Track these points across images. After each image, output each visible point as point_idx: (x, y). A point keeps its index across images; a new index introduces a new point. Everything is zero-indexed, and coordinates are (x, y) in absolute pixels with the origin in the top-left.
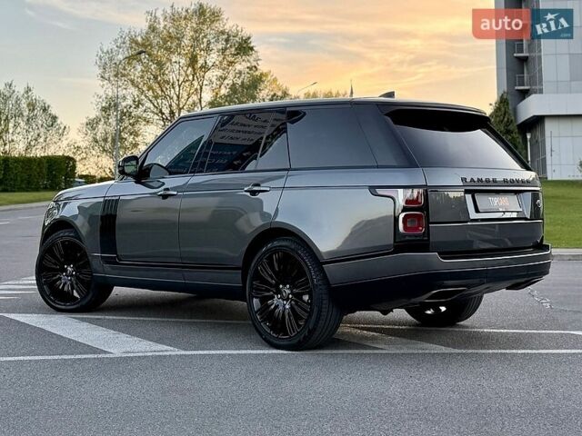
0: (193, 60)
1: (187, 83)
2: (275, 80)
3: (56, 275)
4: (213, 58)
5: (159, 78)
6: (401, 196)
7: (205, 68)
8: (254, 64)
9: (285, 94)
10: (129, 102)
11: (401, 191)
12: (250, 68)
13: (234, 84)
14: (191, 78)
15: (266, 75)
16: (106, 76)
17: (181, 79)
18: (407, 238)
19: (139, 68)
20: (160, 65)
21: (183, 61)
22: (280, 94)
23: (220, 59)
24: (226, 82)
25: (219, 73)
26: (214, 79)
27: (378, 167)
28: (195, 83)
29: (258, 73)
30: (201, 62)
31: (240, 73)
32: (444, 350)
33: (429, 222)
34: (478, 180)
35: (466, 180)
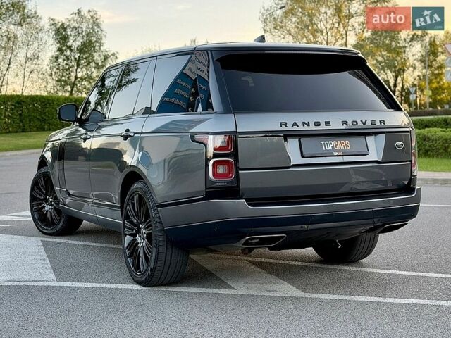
1: (334, 30)
4: (355, 7)
7: (349, 16)
11: (211, 137)
14: (336, 25)
17: (329, 27)
18: (217, 184)
19: (294, 20)
20: (311, 16)
21: (330, 12)
23: (362, 7)
25: (361, 19)
26: (356, 25)
30: (345, 11)
33: (237, 169)
34: (304, 123)
35: (285, 124)
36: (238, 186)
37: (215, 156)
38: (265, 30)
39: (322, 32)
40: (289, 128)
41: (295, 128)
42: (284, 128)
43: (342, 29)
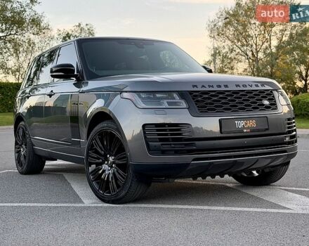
1: (261, 36)
5: (244, 34)
7: (272, 25)
13: (291, 34)
14: (263, 32)
17: (257, 34)
21: (258, 23)
24: (286, 32)
26: (278, 32)
31: (295, 26)
38: (211, 36)
39: (252, 37)
43: (267, 35)
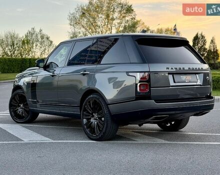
0: (108, 16)
1: (105, 26)
2: (143, 23)
3: (16, 108)
4: (116, 15)
5: (94, 24)
6: (139, 76)
7: (113, 19)
8: (134, 17)
9: (148, 29)
10: (82, 34)
11: (138, 74)
12: (132, 19)
13: (125, 26)
14: (107, 24)
15: (139, 21)
16: (72, 24)
17: (103, 24)
18: (141, 94)
19: (85, 20)
20: (94, 18)
21: (103, 17)
22: (146, 29)
23: (119, 15)
24: (122, 25)
25: (119, 21)
26: (116, 24)
27: (130, 63)
28: (109, 26)
29: (135, 21)
30: (111, 17)
31: (128, 21)
32: (163, 141)
33: (150, 87)
34: (175, 68)
35: (168, 69)
36: (150, 94)
37: (140, 82)
39: (99, 26)
40: (170, 70)
41: (172, 70)
42: (168, 70)
